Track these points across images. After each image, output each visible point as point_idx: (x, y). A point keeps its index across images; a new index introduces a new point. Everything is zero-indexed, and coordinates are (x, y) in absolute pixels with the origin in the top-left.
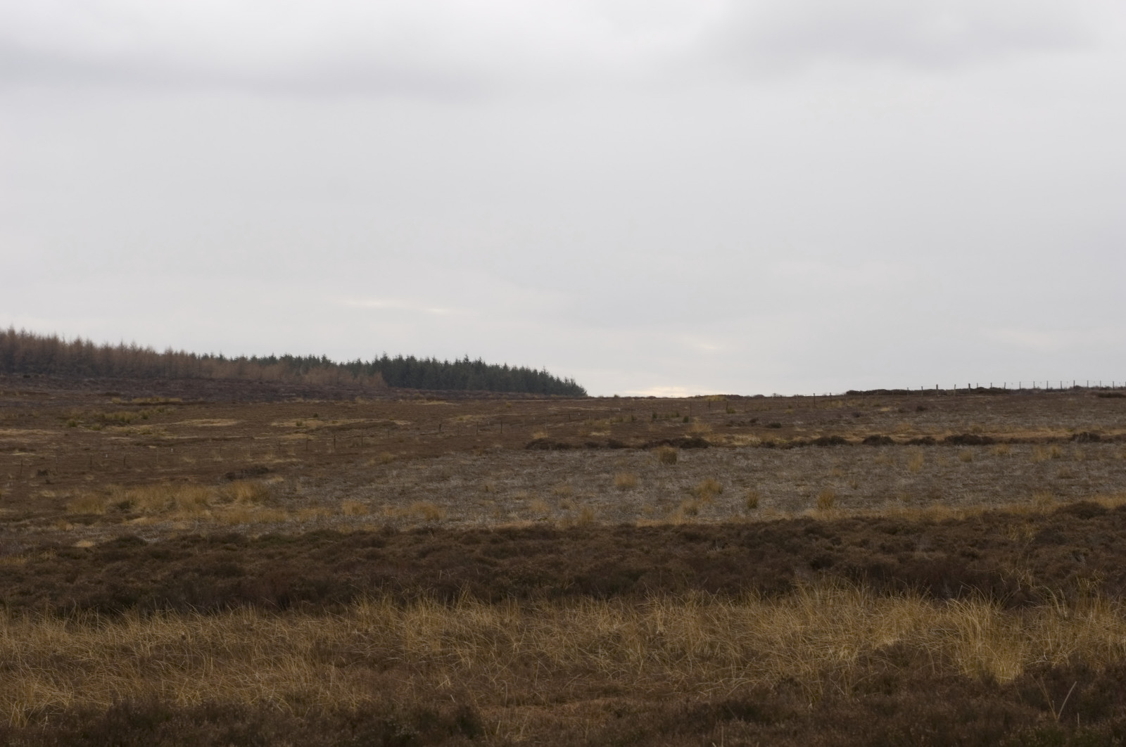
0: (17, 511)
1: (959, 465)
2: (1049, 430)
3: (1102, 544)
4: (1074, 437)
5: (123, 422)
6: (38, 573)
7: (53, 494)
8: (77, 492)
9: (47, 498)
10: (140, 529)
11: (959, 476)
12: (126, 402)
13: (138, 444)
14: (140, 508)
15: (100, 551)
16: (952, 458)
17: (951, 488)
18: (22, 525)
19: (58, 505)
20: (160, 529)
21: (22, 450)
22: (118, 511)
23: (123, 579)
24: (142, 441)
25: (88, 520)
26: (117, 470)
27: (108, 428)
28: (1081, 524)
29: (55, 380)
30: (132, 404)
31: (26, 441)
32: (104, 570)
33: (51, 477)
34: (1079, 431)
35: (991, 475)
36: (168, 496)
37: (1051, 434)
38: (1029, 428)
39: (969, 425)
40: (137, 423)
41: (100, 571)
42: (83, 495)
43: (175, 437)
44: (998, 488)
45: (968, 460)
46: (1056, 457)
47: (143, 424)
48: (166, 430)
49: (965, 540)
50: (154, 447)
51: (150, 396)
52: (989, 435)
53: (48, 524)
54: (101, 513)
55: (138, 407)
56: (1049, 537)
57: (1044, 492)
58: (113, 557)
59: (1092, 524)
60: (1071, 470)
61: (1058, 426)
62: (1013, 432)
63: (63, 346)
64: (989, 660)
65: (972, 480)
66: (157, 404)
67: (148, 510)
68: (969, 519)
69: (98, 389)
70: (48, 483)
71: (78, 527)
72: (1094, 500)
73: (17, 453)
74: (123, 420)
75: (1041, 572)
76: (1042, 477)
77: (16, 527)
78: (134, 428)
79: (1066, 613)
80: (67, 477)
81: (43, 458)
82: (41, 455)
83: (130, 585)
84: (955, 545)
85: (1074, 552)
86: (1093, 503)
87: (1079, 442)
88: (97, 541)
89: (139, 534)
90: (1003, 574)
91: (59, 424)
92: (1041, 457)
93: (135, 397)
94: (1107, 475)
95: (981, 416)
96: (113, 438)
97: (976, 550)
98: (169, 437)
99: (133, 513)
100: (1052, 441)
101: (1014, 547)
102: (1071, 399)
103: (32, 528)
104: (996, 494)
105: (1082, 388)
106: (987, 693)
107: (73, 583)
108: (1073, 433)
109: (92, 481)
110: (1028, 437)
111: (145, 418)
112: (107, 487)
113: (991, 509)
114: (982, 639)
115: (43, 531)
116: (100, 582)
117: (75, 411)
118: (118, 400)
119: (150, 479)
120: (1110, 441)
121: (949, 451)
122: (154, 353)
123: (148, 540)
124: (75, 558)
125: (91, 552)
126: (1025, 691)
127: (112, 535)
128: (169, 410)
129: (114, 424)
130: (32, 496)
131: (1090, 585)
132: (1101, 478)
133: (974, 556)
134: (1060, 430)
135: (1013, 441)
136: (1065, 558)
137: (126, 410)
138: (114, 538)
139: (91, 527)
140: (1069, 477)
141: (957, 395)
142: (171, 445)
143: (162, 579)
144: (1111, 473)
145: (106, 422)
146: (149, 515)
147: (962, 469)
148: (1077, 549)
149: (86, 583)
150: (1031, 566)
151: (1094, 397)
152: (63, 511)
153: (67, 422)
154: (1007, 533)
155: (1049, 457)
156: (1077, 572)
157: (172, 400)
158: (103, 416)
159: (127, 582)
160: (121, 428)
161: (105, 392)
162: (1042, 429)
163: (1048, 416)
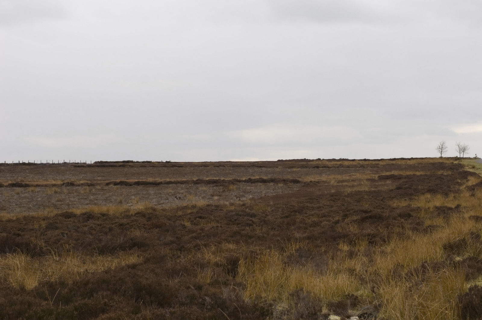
1: (14, 196)
2: (53, 181)
3: (74, 229)
4: (64, 184)
11: (14, 200)
16: (11, 193)
17: (10, 206)
28: (66, 221)
34: (65, 182)
35: (28, 200)
37: (54, 182)
38: (44, 180)
39: (19, 179)
44: (30, 206)
45: (18, 194)
46: (56, 192)
49: (16, 228)
52: (27, 183)
56: (51, 226)
57: (50, 207)
59: (70, 221)
60: (62, 198)
61: (57, 179)
62: (37, 182)
64: (24, 280)
65: (20, 202)
68: (18, 219)
72: (71, 211)
75: (48, 242)
76: (50, 201)
79: (57, 259)
84: (11, 230)
85: (62, 233)
86: (71, 212)
87: (66, 186)
90: (31, 242)
92: (49, 192)
94: (77, 200)
95: (24, 175)
97: (20, 232)
100: (54, 186)
101: (36, 231)
102: (62, 168)
104: (30, 208)
105: (67, 163)
106: (22, 294)
108: (63, 182)
110: (44, 184)
113: (28, 215)
114: (21, 271)
120: (79, 185)
121: (10, 190)
126: (38, 293)
131: (69, 247)
132: (75, 201)
133: (19, 235)
134: (58, 181)
135: (38, 186)
136: (58, 235)
140: (61, 201)
141: (13, 166)
144: (79, 199)
147: (15, 197)
148: (63, 231)
150: (44, 239)
151: (72, 167)
154: (34, 225)
155: (53, 192)
156: (63, 241)
162: (50, 180)
163: (52, 175)
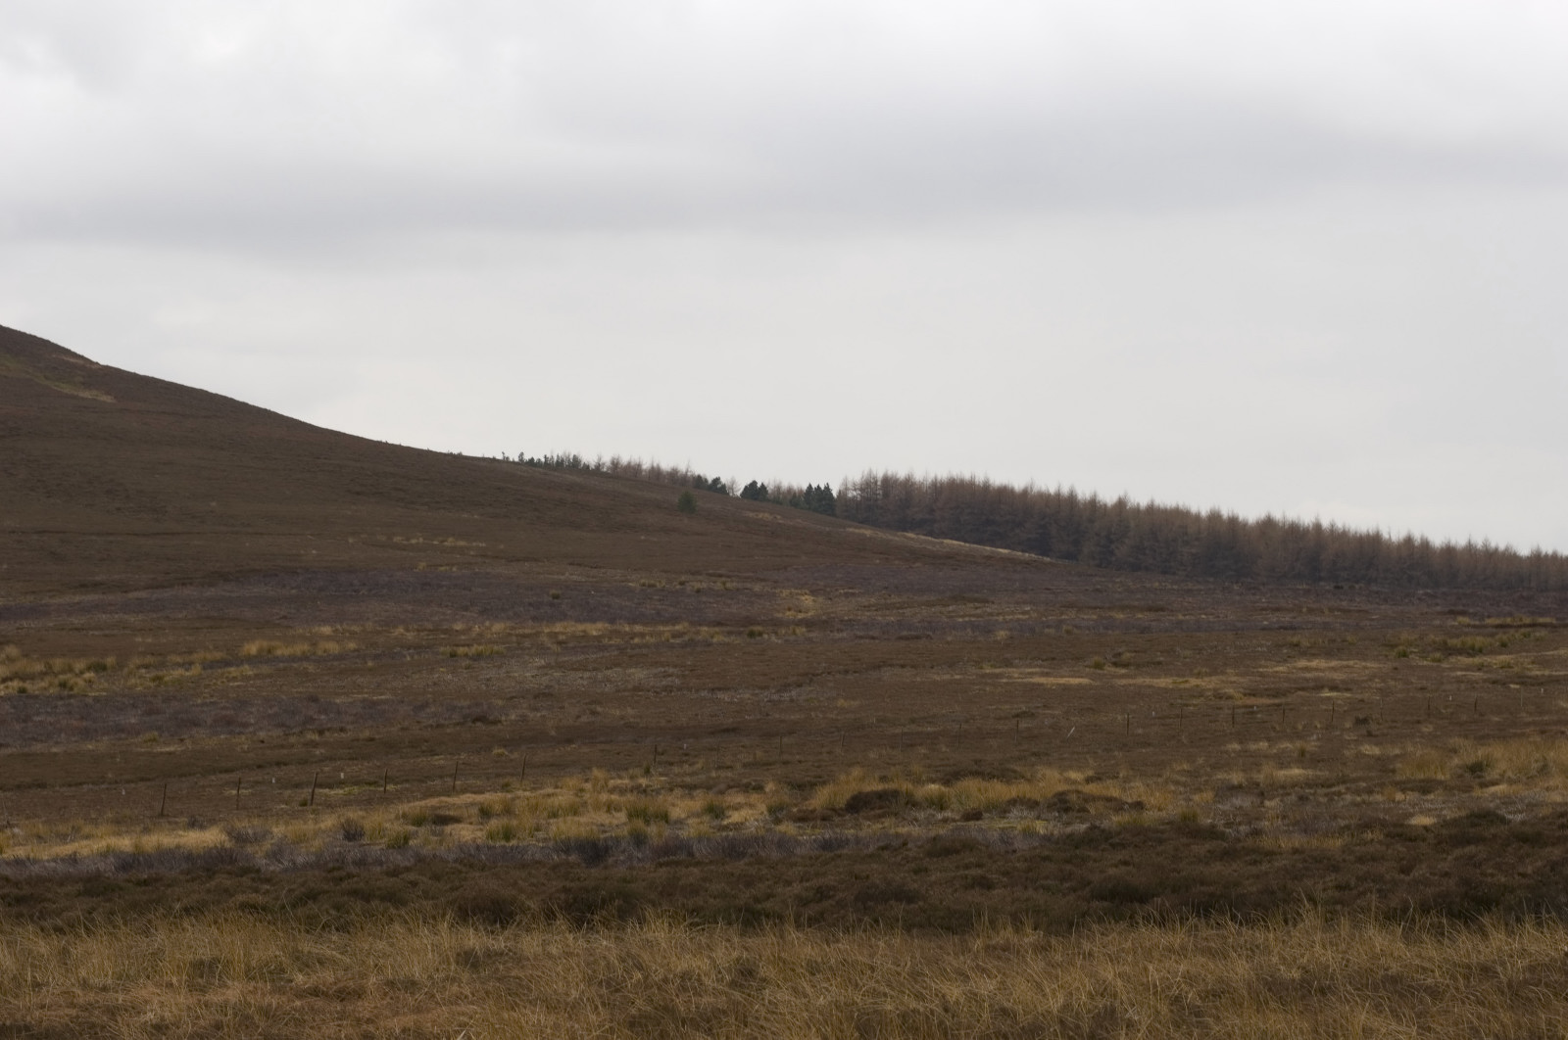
0: (1327, 773)
5: (1473, 651)
6: (1361, 860)
7: (1376, 751)
8: (1410, 749)
9: (1368, 755)
10: (1498, 801)
12: (1477, 623)
13: (1494, 682)
14: (1498, 771)
15: (1444, 831)
18: (1334, 793)
19: (1384, 765)
20: (1526, 801)
21: (1333, 688)
22: (1468, 775)
23: (1478, 871)
24: (1499, 677)
25: (1426, 787)
26: (1464, 717)
27: (1453, 659)
29: (1377, 593)
30: (1485, 626)
31: (1338, 676)
32: (1450, 858)
33: (1373, 727)
36: (1538, 756)
40: (1493, 652)
41: (1445, 859)
42: (1419, 753)
43: (1547, 673)
47: (1501, 654)
48: (1533, 663)
50: (1517, 687)
51: (1510, 614)
53: (1370, 792)
54: (1443, 778)
55: (1494, 630)
58: (1462, 840)
63: (1388, 545)
66: (1520, 626)
67: (1509, 774)
69: (1437, 605)
70: (1370, 734)
71: (1412, 796)
73: (1326, 694)
74: (1473, 648)
77: (1326, 795)
78: (1489, 660)
80: (1395, 727)
81: (1362, 701)
82: (1359, 697)
83: (1489, 879)
88: (1438, 816)
89: (1498, 808)
91: (1384, 653)
93: (1489, 617)
96: (1459, 673)
98: (1538, 673)
99: (1488, 778)
103: (1348, 797)
107: (1409, 875)
109: (1430, 733)
111: (1504, 645)
112: (1452, 741)
115: (1364, 802)
116: (1446, 874)
117: (1405, 635)
118: (1465, 620)
119: (1511, 731)
122: (1515, 554)
123: (1511, 817)
124: (1410, 840)
125: (1433, 832)
127: (1459, 808)
128: (1538, 634)
129: (1461, 654)
130: (1347, 753)
137: (1478, 635)
138: (1463, 813)
139: (1431, 796)
142: (1541, 684)
143: (1534, 873)
145: (1449, 651)
146: (1511, 782)
149: (1428, 875)
152: (1390, 774)
153: (1396, 650)
157: (1541, 620)
158: (1445, 643)
159: (1484, 874)
160: (1471, 659)
161: (1447, 609)
